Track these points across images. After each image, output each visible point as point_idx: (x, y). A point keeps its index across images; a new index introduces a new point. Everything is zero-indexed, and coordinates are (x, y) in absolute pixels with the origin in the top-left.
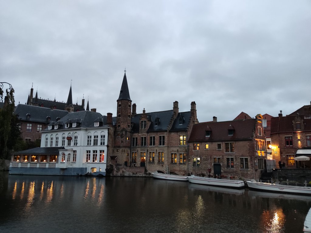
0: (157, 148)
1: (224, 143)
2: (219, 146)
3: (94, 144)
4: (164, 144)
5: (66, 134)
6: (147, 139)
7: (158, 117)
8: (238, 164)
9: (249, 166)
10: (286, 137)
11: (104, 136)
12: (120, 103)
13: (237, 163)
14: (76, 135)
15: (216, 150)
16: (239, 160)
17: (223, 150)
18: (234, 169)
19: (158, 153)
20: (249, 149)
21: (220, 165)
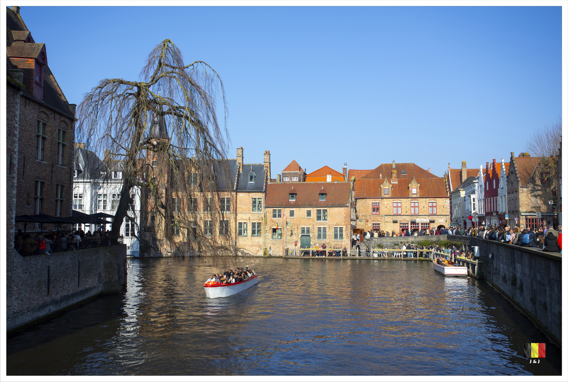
1: (315, 209)
2: (309, 214)
3: (114, 207)
4: (228, 209)
6: (199, 202)
8: (331, 234)
9: (343, 236)
10: (373, 203)
15: (304, 218)
16: (333, 230)
17: (314, 218)
18: (327, 240)
20: (345, 217)
21: (309, 236)
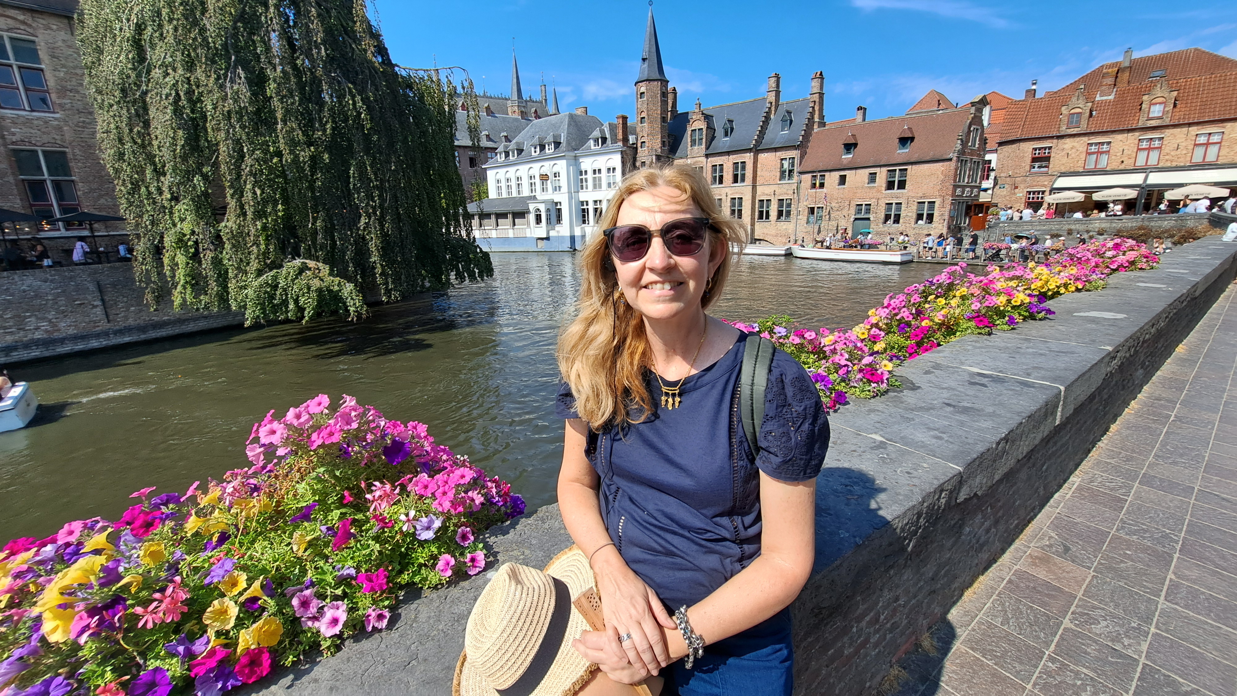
0: (727, 190)
1: (884, 170)
2: (873, 178)
3: (595, 187)
4: (743, 180)
5: (536, 169)
6: (705, 171)
7: (731, 118)
8: (910, 214)
9: (935, 218)
10: (1035, 149)
11: (614, 169)
12: (643, 89)
13: (908, 213)
14: (556, 169)
15: (863, 188)
16: (914, 207)
17: (882, 186)
19: (729, 200)
20: (943, 181)
21: (868, 219)
